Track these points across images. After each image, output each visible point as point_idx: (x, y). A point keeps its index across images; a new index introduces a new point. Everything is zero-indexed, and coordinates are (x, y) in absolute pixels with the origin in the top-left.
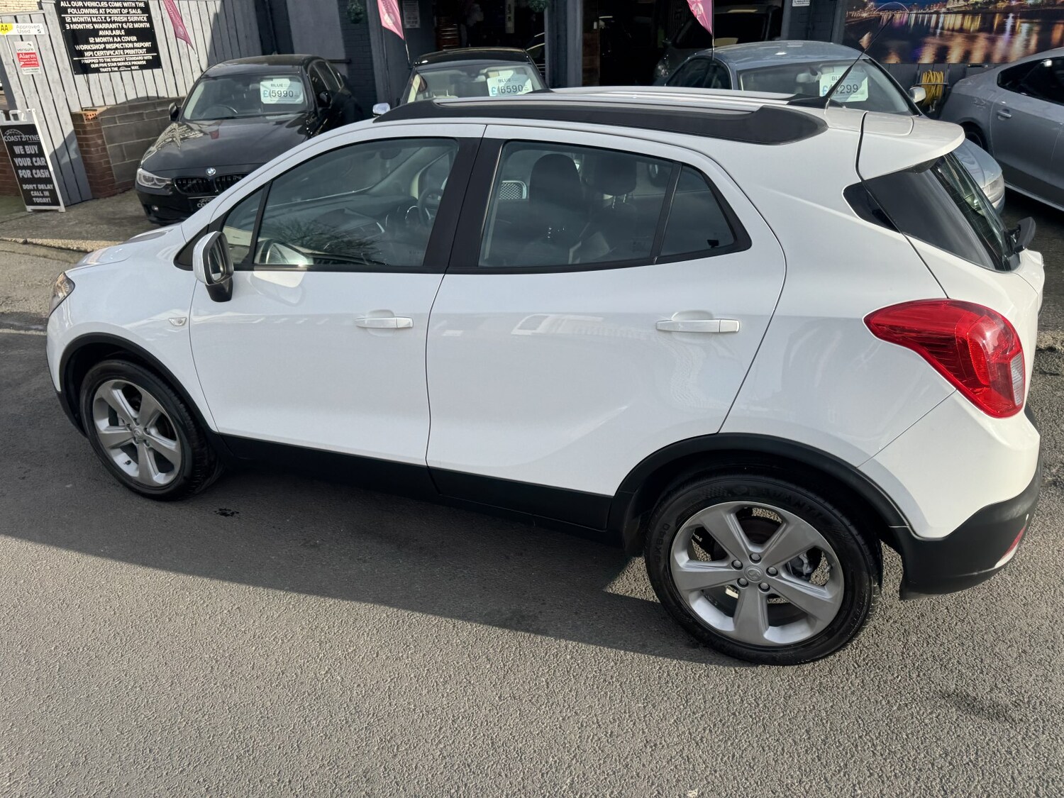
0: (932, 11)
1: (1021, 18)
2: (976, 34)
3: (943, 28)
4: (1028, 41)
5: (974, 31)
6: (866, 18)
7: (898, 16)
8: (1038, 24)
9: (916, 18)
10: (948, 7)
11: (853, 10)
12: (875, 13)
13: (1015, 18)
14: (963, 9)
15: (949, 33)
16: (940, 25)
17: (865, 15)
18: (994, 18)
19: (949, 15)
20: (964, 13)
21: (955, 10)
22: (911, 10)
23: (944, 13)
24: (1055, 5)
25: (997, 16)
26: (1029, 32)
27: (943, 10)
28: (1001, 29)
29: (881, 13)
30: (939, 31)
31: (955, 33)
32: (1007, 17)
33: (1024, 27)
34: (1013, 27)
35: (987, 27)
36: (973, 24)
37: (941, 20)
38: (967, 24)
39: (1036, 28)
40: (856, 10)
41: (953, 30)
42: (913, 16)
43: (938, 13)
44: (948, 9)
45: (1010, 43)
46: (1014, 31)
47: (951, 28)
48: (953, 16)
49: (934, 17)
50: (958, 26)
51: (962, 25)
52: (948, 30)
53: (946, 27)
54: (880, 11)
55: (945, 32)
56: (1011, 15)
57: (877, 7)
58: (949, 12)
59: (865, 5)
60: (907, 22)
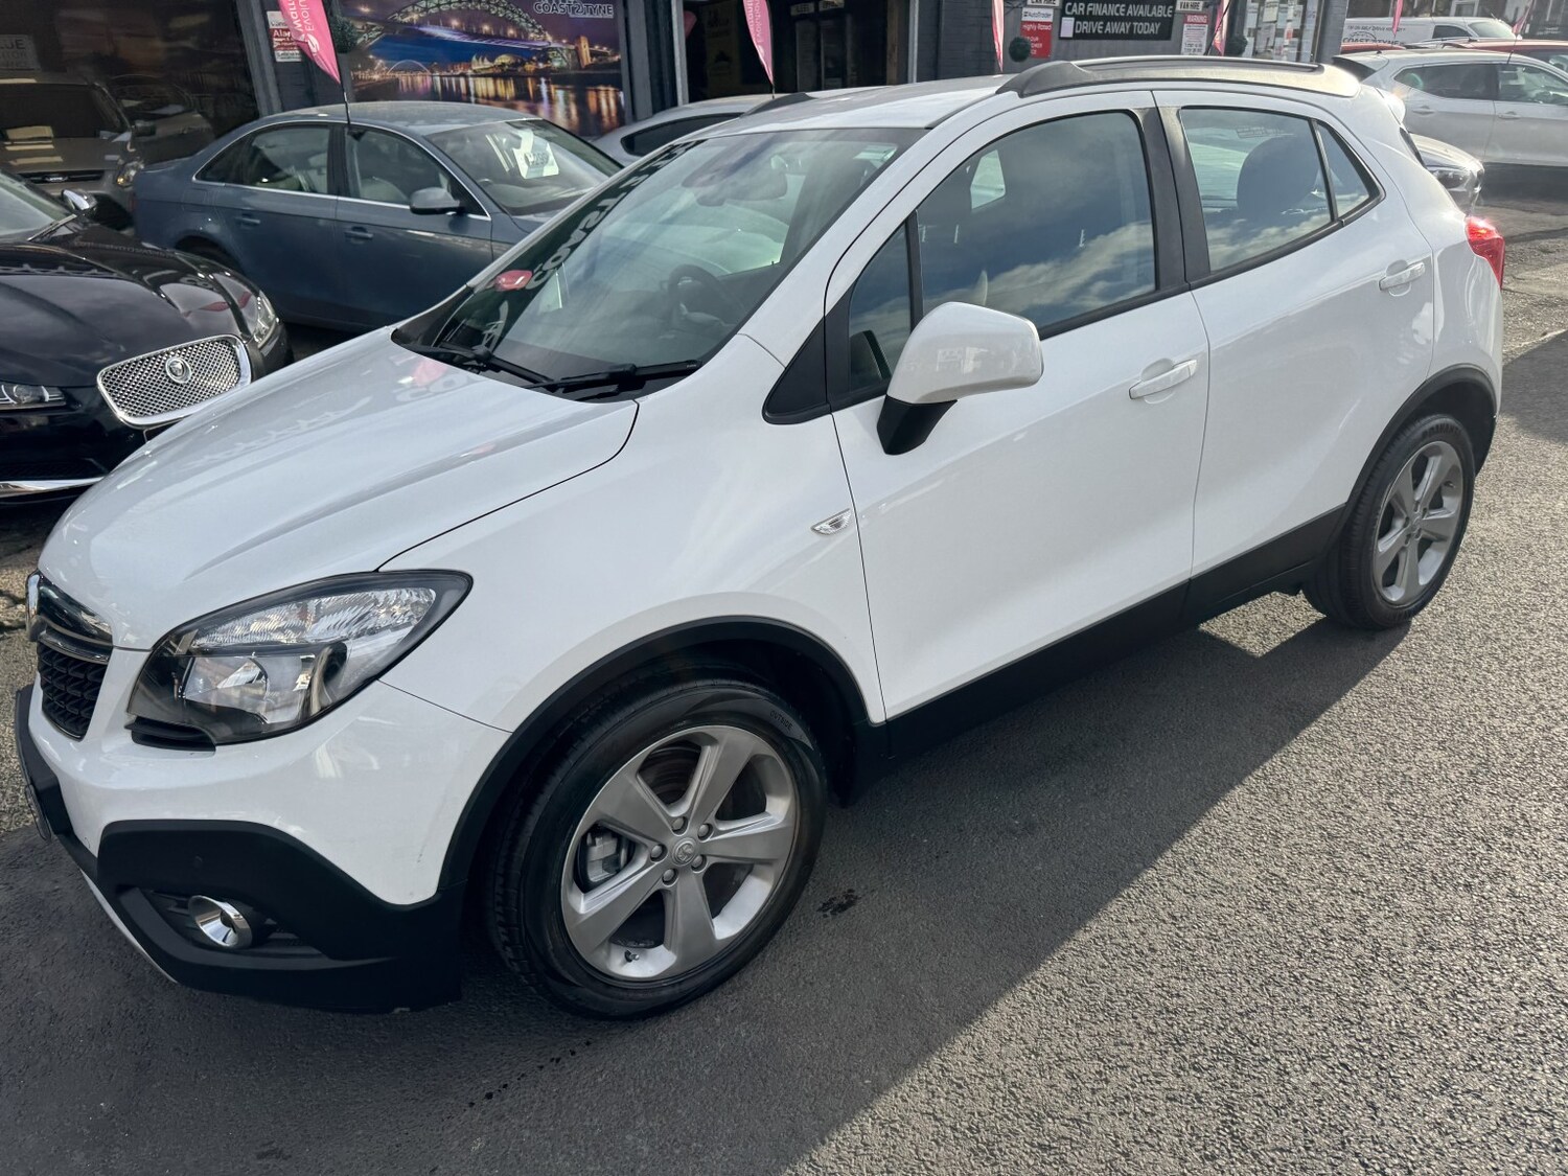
0: (458, 73)
1: (554, 83)
2: (515, 102)
3: (476, 96)
4: (568, 111)
5: (512, 99)
6: (379, 81)
7: (419, 79)
8: (573, 91)
9: (442, 81)
10: (474, 68)
11: (358, 70)
12: (389, 75)
13: (547, 83)
14: (491, 71)
15: (485, 101)
16: (472, 92)
17: (376, 77)
18: (527, 83)
19: (478, 79)
20: (495, 77)
21: (483, 72)
22: (432, 72)
23: (472, 76)
24: (581, 69)
25: (529, 80)
26: (566, 102)
27: (470, 72)
28: (538, 97)
29: (397, 75)
30: (473, 99)
31: (492, 102)
32: (540, 83)
33: (560, 94)
34: (549, 94)
35: (522, 94)
36: (508, 90)
37: (471, 85)
38: (501, 90)
39: (572, 96)
40: (363, 69)
41: (488, 98)
42: (438, 79)
43: (464, 75)
44: (475, 71)
45: (552, 113)
46: (551, 100)
47: (485, 95)
48: (483, 79)
49: (462, 80)
50: (492, 93)
51: (496, 91)
52: (483, 97)
53: (480, 94)
54: (394, 71)
55: (480, 100)
56: (543, 80)
57: (389, 66)
58: (477, 75)
59: (371, 65)
60: (432, 87)
